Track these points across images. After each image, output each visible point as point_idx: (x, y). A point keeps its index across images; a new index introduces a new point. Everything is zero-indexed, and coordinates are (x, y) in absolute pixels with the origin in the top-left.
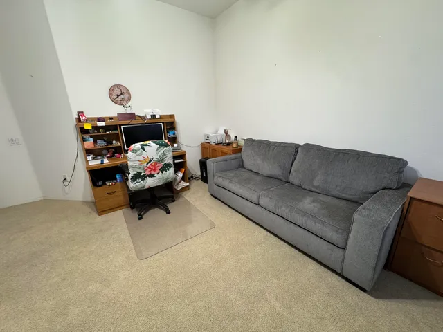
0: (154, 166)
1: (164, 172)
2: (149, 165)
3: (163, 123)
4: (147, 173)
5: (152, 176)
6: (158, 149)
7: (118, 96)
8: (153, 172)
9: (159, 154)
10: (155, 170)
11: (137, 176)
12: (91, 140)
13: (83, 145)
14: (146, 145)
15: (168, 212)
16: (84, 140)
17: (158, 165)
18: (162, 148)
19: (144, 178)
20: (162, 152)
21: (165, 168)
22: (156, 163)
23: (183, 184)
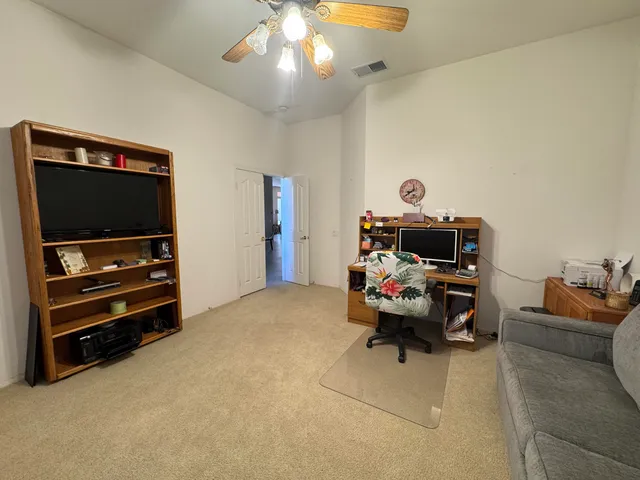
0: (392, 285)
1: (406, 298)
2: (385, 281)
3: (459, 230)
4: (383, 291)
5: (389, 298)
6: (398, 265)
7: (409, 193)
8: (390, 293)
9: (401, 271)
10: (393, 291)
11: (372, 291)
12: (369, 240)
13: (361, 245)
14: (384, 255)
15: (402, 360)
16: (362, 239)
17: (398, 286)
18: (406, 263)
19: (379, 296)
20: (404, 269)
21: (410, 293)
22: (395, 282)
23: (464, 336)
